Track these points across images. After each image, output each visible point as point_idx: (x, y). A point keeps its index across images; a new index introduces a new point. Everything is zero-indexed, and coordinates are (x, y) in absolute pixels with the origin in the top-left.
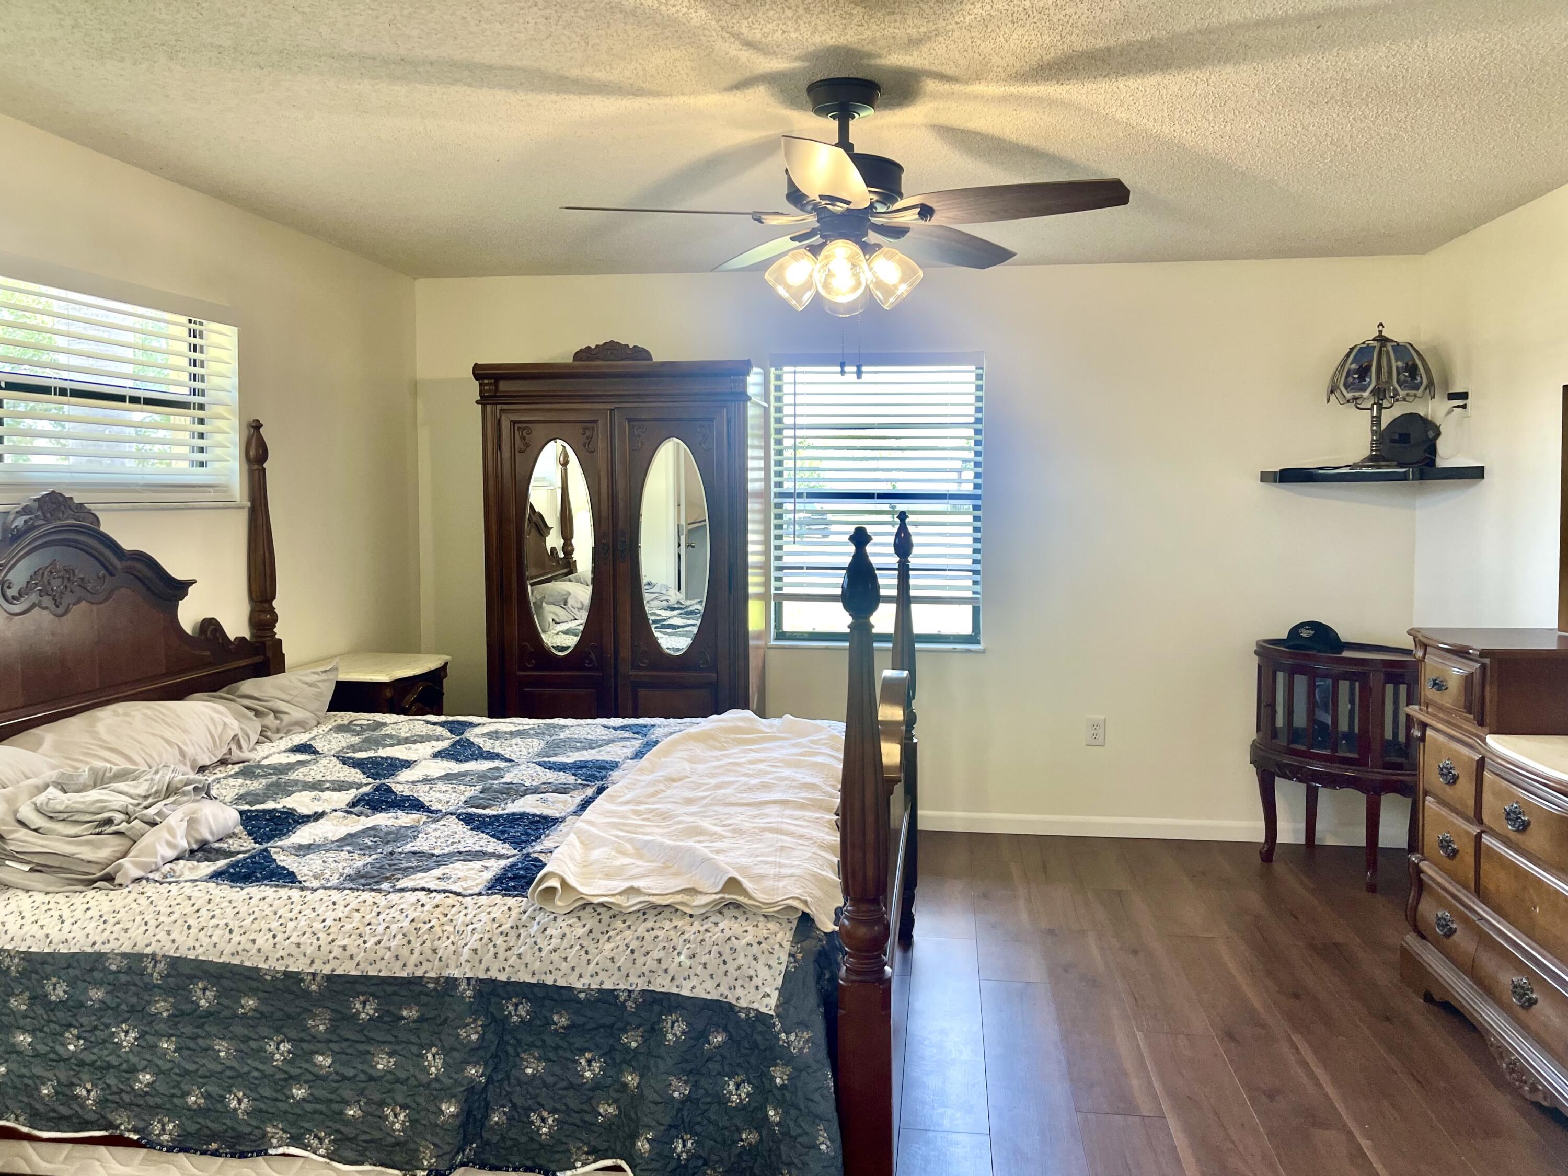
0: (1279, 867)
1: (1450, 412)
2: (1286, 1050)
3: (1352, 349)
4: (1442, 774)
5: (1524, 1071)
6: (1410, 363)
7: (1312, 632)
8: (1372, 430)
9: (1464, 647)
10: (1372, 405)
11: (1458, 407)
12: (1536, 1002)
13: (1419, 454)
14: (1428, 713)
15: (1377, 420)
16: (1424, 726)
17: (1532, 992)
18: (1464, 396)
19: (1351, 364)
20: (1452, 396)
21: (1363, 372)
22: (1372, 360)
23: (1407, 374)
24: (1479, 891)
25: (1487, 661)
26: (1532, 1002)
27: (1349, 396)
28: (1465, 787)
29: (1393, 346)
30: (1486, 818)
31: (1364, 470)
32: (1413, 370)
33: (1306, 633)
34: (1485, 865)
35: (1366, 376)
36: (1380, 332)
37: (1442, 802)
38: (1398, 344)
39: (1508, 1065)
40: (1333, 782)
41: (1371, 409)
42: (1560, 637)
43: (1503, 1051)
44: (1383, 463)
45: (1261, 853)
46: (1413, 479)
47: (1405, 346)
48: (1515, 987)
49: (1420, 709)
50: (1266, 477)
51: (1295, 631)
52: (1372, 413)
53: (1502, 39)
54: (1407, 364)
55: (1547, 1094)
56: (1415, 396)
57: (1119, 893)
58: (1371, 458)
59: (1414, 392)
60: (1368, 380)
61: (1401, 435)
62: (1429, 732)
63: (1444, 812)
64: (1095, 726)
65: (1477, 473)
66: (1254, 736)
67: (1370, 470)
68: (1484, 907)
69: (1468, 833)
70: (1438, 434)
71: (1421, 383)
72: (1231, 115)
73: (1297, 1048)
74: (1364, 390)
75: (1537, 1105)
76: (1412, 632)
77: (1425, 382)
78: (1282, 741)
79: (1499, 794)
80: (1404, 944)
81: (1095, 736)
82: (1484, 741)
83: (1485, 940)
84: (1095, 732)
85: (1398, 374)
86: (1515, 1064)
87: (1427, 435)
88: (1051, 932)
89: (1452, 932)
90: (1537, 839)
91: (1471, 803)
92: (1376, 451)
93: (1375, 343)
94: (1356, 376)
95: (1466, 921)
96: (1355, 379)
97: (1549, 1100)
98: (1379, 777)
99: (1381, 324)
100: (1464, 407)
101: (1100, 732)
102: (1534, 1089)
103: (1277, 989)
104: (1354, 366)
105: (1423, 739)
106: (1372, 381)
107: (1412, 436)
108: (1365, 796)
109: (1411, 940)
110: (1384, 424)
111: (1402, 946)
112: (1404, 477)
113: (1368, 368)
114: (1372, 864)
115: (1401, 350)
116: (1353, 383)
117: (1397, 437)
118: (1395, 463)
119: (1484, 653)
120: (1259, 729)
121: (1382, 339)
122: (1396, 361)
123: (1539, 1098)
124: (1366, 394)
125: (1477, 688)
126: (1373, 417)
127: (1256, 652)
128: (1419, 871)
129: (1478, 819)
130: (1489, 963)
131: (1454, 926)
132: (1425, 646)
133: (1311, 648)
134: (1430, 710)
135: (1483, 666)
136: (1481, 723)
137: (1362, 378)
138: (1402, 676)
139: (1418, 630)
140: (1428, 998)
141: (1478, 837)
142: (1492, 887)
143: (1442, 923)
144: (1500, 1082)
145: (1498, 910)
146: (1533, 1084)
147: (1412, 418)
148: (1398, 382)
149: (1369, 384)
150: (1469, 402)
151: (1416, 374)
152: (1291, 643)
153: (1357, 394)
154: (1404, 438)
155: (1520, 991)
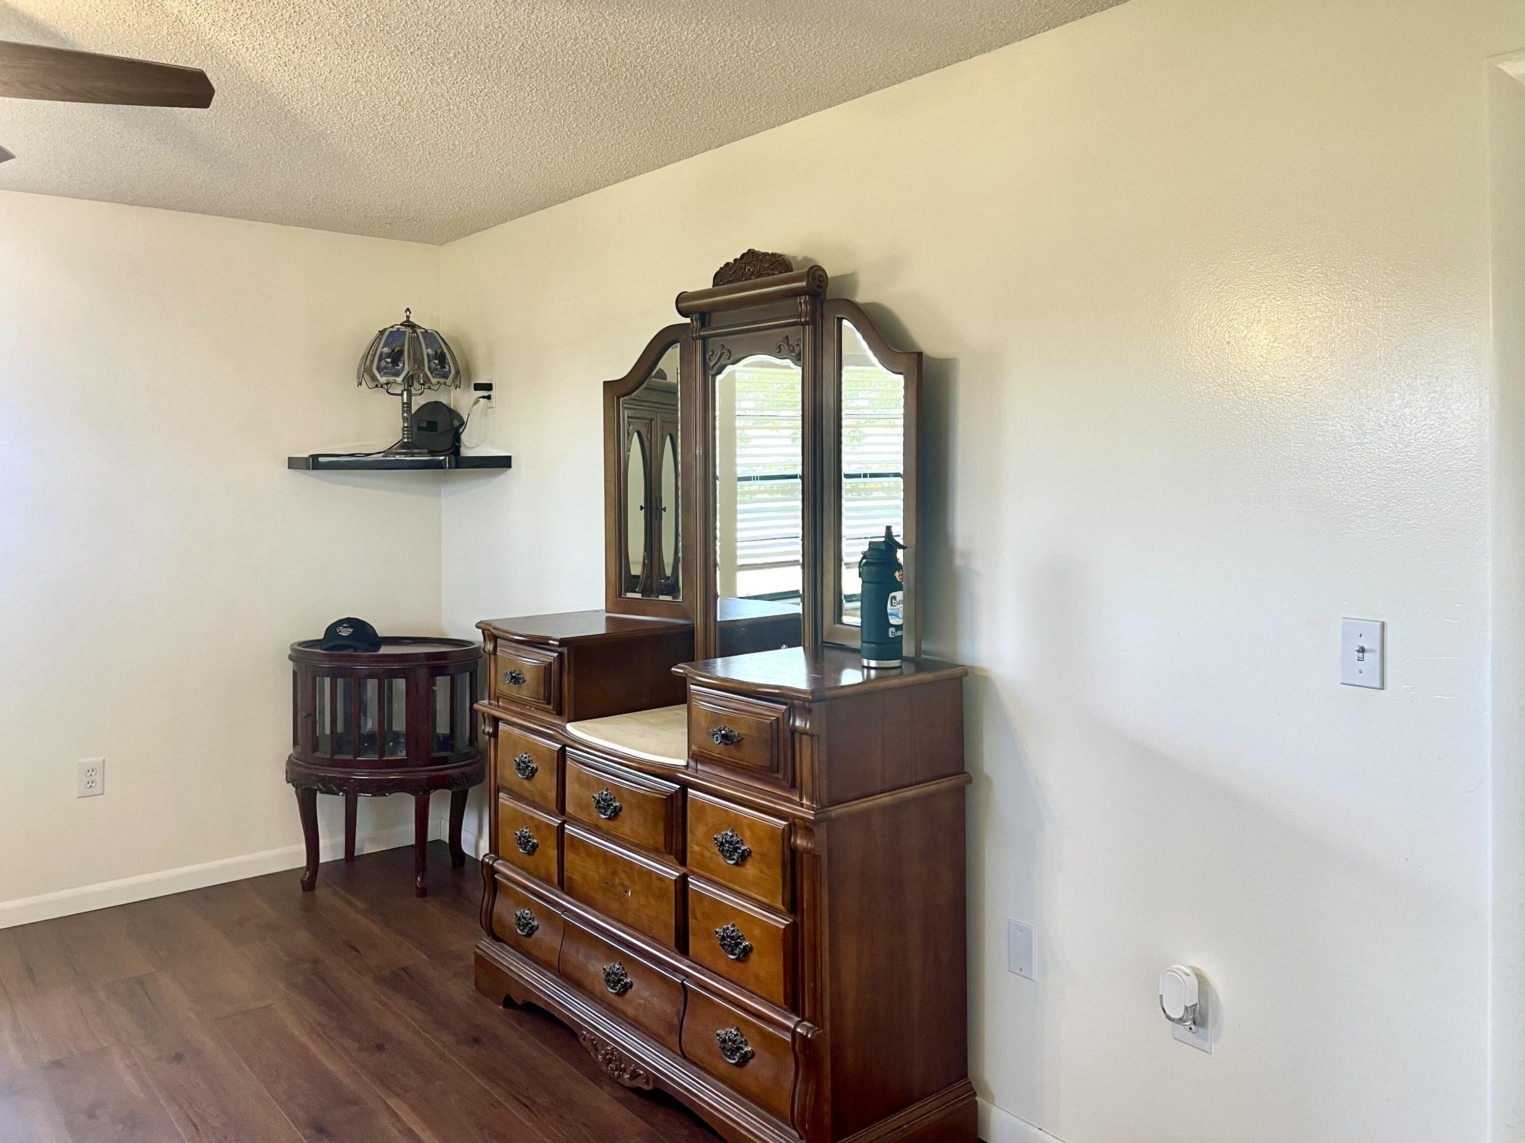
0: (322, 893)
1: (477, 402)
2: (385, 1121)
3: (382, 333)
4: (519, 769)
5: (621, 1058)
6: (439, 351)
7: (351, 630)
8: (404, 418)
9: (542, 637)
10: (403, 391)
11: (483, 397)
12: (631, 986)
13: (446, 442)
14: (498, 707)
15: (407, 406)
16: (496, 721)
17: (626, 977)
18: (488, 387)
19: (383, 348)
20: (478, 387)
21: (396, 357)
22: (403, 345)
23: (437, 362)
24: (563, 884)
25: (565, 650)
26: (627, 987)
27: (383, 380)
28: (546, 780)
29: (421, 332)
30: (570, 808)
31: (398, 457)
32: (441, 358)
33: (345, 632)
34: (569, 856)
35: (399, 360)
36: (408, 317)
37: (518, 797)
38: (426, 331)
39: (604, 1056)
40: (380, 789)
41: (402, 395)
42: (607, 618)
43: (597, 1043)
44: (416, 451)
45: (302, 882)
46: (450, 468)
47: (431, 334)
48: (609, 974)
49: (490, 704)
50: (294, 463)
51: (332, 630)
52: (403, 399)
53: (600, 24)
54: (436, 353)
55: (649, 1077)
56: (445, 383)
57: (140, 981)
58: (404, 446)
59: (444, 380)
60: (401, 365)
61: (428, 423)
62: (502, 726)
63: (522, 807)
64: (91, 771)
65: (504, 462)
66: (290, 750)
67: (403, 458)
68: (567, 898)
69: (548, 826)
70: (462, 423)
71: (450, 371)
72: (305, 41)
73: (397, 1115)
74: (397, 374)
75: (638, 1091)
76: (483, 626)
77: (453, 372)
78: (324, 753)
79: (586, 782)
80: (478, 951)
81: (90, 784)
82: (564, 730)
83: (569, 931)
84: (90, 779)
85: (429, 362)
86: (612, 1054)
87: (452, 424)
88: (57, 1064)
89: (533, 929)
90: (630, 823)
91: (553, 795)
92: (408, 438)
93: (403, 329)
94: (389, 360)
95: (549, 917)
96: (387, 363)
97: (651, 1083)
98: (423, 776)
99: (408, 310)
100: (489, 397)
101: (97, 778)
102: (634, 1075)
103: (356, 1045)
104: (386, 350)
105: (495, 734)
106: (406, 367)
107: (439, 423)
108: (414, 797)
109: (487, 946)
110: (414, 409)
111: (476, 953)
112: (439, 465)
113: (401, 352)
114: (421, 869)
115: (431, 337)
116: (386, 368)
117: (424, 425)
118: (426, 451)
119: (563, 642)
120: (295, 743)
121: (408, 324)
122: (427, 348)
123: (640, 1083)
124: (400, 379)
125: (554, 677)
126: (404, 404)
127: (290, 658)
128: (495, 871)
129: (561, 808)
130: (578, 955)
131: (535, 923)
132: (495, 638)
133: (349, 647)
134: (500, 703)
135: (561, 655)
136: (560, 713)
137: (395, 362)
138: (444, 667)
139: (487, 623)
140: (508, 1002)
141: (561, 827)
142: (577, 877)
143: (522, 922)
144: (596, 1076)
145: (587, 901)
146: (634, 1071)
147: (435, 407)
148: (429, 369)
149: (403, 369)
150: (492, 393)
151: (445, 363)
152: (329, 645)
153: (391, 379)
154: (432, 426)
155: (612, 979)
